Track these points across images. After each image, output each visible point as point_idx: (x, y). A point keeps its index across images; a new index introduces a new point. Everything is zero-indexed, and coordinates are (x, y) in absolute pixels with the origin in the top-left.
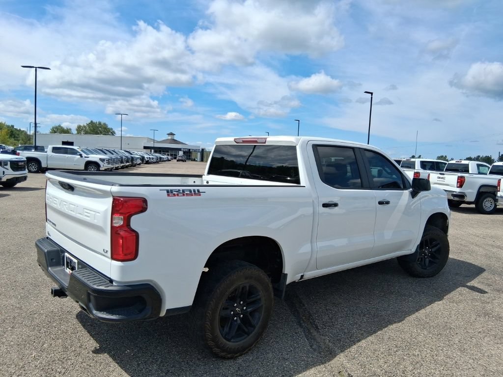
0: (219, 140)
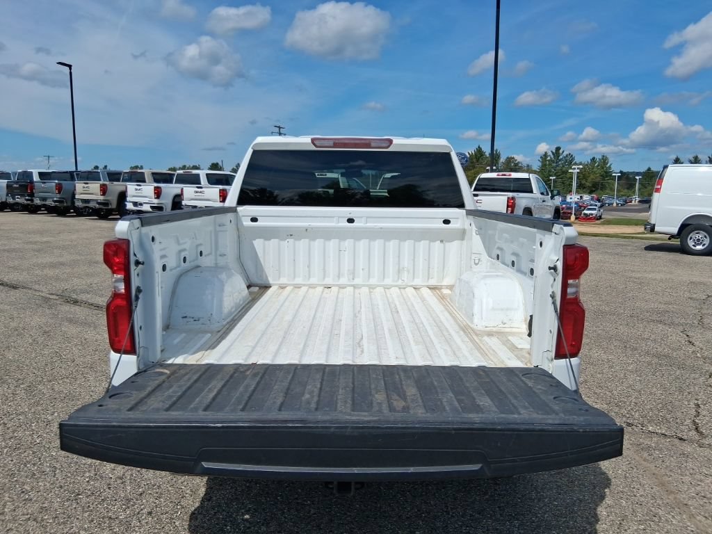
0: (260, 139)
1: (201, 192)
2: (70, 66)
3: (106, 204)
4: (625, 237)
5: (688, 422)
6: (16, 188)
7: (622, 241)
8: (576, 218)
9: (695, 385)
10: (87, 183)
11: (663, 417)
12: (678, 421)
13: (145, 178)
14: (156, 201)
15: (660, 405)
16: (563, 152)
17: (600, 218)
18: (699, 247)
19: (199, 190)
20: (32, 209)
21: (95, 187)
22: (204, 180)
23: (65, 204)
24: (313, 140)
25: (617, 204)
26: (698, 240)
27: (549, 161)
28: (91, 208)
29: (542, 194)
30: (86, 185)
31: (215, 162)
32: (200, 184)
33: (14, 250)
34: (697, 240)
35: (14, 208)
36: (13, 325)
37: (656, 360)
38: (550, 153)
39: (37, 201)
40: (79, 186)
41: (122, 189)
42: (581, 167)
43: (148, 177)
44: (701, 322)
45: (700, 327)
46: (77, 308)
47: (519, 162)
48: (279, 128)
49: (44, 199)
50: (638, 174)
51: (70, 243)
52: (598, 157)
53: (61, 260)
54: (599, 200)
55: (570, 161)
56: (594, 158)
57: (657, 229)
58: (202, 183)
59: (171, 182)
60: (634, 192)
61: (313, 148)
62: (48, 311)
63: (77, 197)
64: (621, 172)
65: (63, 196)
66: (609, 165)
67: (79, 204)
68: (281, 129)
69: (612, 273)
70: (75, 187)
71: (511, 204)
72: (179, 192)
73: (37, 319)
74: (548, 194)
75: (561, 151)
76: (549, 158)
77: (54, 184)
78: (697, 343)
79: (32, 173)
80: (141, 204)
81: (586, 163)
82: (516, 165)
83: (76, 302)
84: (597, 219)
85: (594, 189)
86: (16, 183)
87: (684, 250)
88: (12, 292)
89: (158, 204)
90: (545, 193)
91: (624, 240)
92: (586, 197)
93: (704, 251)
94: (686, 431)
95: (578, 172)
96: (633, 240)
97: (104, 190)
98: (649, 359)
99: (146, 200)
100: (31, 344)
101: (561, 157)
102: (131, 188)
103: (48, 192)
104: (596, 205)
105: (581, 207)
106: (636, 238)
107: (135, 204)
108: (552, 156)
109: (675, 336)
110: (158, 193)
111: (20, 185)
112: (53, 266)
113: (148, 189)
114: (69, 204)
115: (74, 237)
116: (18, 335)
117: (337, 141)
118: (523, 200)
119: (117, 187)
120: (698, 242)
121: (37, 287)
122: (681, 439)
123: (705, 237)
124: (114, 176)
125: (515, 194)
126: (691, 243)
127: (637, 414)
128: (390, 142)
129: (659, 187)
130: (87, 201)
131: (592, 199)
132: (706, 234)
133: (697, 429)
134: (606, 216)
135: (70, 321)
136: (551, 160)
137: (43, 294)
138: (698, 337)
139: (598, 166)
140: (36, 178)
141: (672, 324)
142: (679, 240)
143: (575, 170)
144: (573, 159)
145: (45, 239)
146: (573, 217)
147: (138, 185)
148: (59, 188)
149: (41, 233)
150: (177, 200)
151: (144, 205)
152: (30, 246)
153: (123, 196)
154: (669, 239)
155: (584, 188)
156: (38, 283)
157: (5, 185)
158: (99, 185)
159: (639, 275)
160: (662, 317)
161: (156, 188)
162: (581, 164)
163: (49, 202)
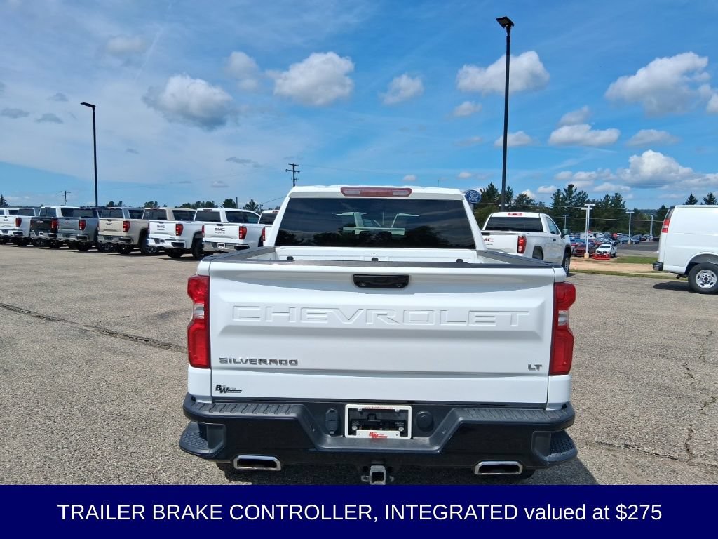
1: (221, 230)
2: (93, 107)
3: (128, 240)
4: (635, 276)
5: (681, 444)
6: (40, 225)
7: (632, 279)
8: (590, 256)
9: (691, 412)
10: (110, 220)
11: (658, 440)
12: (672, 443)
13: (166, 215)
14: (177, 238)
15: (656, 430)
16: (576, 190)
17: (614, 256)
18: (707, 286)
19: (220, 227)
20: (54, 245)
21: (118, 224)
22: (223, 218)
23: (88, 240)
24: (342, 190)
25: (632, 242)
26: (706, 279)
27: (562, 198)
28: (114, 244)
29: (553, 233)
30: (109, 222)
31: (229, 199)
32: (220, 221)
33: (44, 284)
34: (704, 279)
35: (38, 243)
36: (57, 354)
37: (655, 390)
38: (563, 191)
39: (60, 237)
40: (103, 223)
41: (145, 225)
42: (594, 205)
43: (169, 215)
44: (702, 357)
45: (700, 361)
46: (113, 339)
47: (531, 200)
48: (294, 165)
49: (68, 235)
50: (652, 212)
51: (96, 278)
52: (612, 195)
53: (90, 294)
54: (613, 238)
55: (583, 199)
56: (607, 196)
57: (665, 267)
58: (222, 220)
59: (192, 220)
60: (648, 231)
61: (342, 196)
62: (87, 342)
63: (100, 233)
64: (635, 210)
65: (87, 233)
66: (622, 202)
67: (101, 240)
68: (295, 167)
69: (620, 310)
70: (98, 224)
71: (522, 243)
72: (200, 228)
73: (79, 349)
74: (558, 233)
75: (574, 189)
76: (561, 196)
77: (78, 221)
78: (696, 376)
79: (54, 209)
80: (163, 241)
81: (599, 200)
82: (529, 202)
83: (112, 333)
84: (611, 257)
85: (607, 227)
86: (41, 219)
87: (692, 288)
88: (51, 324)
89: (179, 240)
90: (556, 232)
91: (635, 278)
92: (600, 235)
93: (713, 290)
94: (678, 451)
95: (590, 210)
96: (644, 279)
97: (127, 226)
98: (649, 389)
99: (168, 237)
100: (77, 371)
101: (574, 195)
102: (154, 225)
103: (71, 228)
104: (610, 243)
105: (594, 244)
106: (647, 276)
107: (157, 240)
108: (565, 194)
109: (676, 369)
110: (179, 230)
111: (44, 221)
112: (85, 299)
113: (170, 226)
114: (92, 240)
115: (100, 272)
116: (63, 363)
117: (363, 191)
118: (533, 239)
119: (138, 224)
120: (706, 281)
121: (72, 319)
122: (672, 458)
123: (713, 275)
124: (136, 213)
125: (525, 233)
126: (699, 282)
127: (634, 437)
128: (410, 191)
129: (666, 227)
130: (110, 237)
131: (606, 237)
132: (713, 273)
133: (688, 450)
134: (620, 254)
135: (109, 350)
136: (564, 197)
137: (79, 326)
138: (698, 370)
139: (611, 203)
140: (59, 214)
141: (674, 358)
142: (687, 278)
143: (588, 208)
144: (586, 197)
145: (71, 274)
146: (587, 255)
147: (160, 222)
148: (83, 225)
149: (67, 268)
150: (197, 237)
151: (166, 241)
152: (59, 281)
153: (144, 233)
154: (678, 277)
155: (598, 225)
156: (72, 315)
157: (29, 221)
158: (122, 222)
159: (647, 313)
160: (663, 352)
161: (178, 226)
162: (593, 202)
163: (72, 238)
